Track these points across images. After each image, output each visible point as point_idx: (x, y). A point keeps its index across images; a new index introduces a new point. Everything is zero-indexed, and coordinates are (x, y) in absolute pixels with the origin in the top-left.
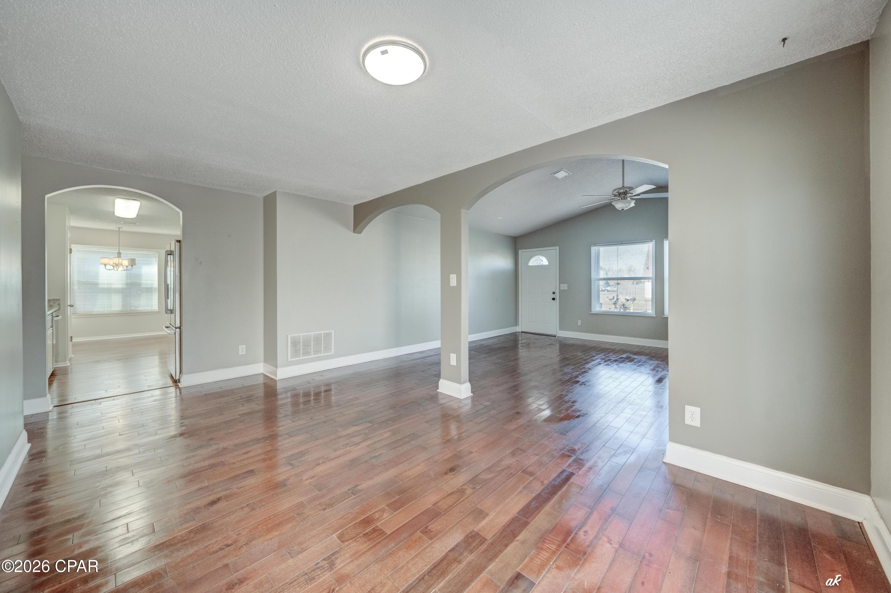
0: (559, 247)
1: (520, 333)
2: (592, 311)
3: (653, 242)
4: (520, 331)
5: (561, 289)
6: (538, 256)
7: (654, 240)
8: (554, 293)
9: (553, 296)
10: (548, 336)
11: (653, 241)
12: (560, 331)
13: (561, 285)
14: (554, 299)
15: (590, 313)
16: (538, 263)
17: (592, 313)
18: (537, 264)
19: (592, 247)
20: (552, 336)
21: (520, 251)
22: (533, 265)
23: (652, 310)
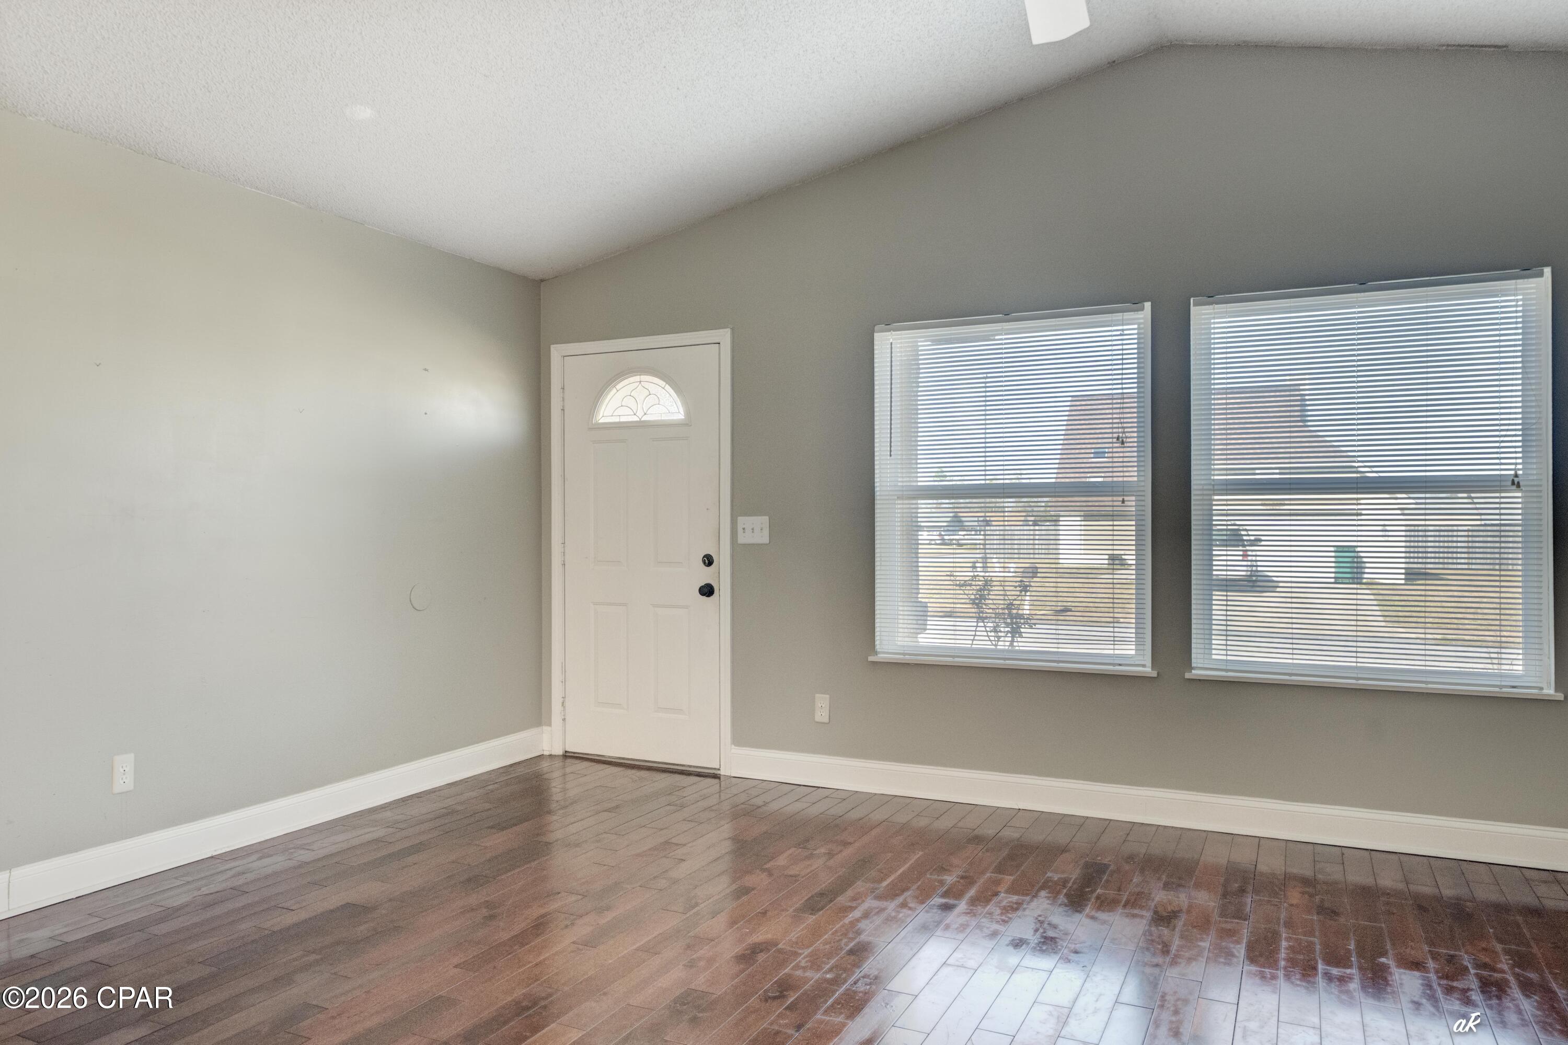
0: (733, 329)
1: (558, 763)
2: (878, 648)
3: (1140, 315)
4: (559, 752)
5: (742, 539)
6: (637, 378)
7: (1148, 305)
8: (708, 561)
9: (705, 576)
10: (682, 773)
11: (1143, 309)
12: (736, 750)
13: (741, 520)
14: (707, 591)
15: (871, 659)
16: (640, 414)
17: (881, 657)
18: (635, 419)
19: (876, 335)
20: (701, 774)
21: (557, 352)
22: (616, 420)
23: (1139, 641)
